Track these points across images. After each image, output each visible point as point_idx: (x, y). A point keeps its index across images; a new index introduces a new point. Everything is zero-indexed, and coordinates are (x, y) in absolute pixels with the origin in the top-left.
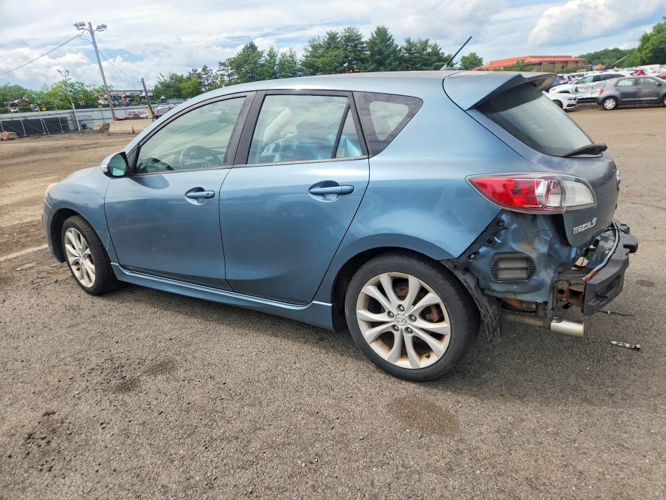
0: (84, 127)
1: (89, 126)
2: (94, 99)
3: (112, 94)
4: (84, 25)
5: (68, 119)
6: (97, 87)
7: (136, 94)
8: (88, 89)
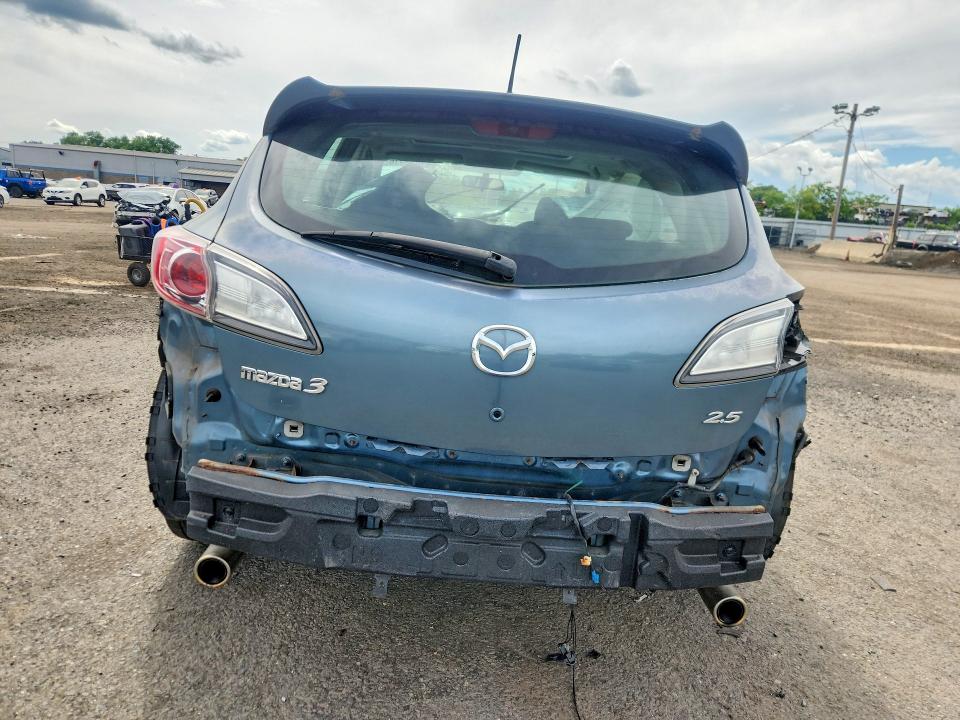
0: (799, 243)
1: (805, 243)
2: (851, 212)
3: (880, 208)
4: (846, 107)
5: (783, 230)
6: (862, 196)
7: (920, 211)
8: (849, 198)
